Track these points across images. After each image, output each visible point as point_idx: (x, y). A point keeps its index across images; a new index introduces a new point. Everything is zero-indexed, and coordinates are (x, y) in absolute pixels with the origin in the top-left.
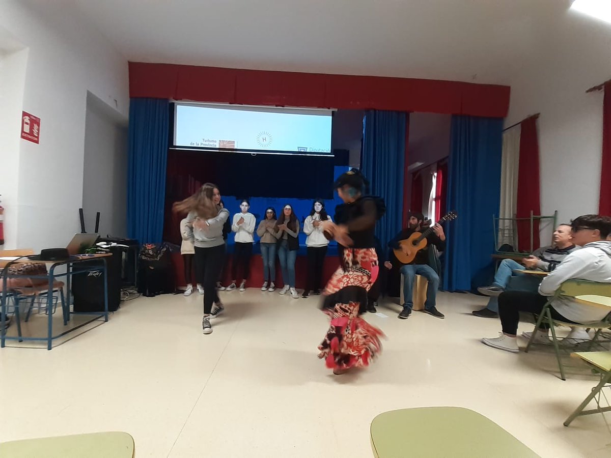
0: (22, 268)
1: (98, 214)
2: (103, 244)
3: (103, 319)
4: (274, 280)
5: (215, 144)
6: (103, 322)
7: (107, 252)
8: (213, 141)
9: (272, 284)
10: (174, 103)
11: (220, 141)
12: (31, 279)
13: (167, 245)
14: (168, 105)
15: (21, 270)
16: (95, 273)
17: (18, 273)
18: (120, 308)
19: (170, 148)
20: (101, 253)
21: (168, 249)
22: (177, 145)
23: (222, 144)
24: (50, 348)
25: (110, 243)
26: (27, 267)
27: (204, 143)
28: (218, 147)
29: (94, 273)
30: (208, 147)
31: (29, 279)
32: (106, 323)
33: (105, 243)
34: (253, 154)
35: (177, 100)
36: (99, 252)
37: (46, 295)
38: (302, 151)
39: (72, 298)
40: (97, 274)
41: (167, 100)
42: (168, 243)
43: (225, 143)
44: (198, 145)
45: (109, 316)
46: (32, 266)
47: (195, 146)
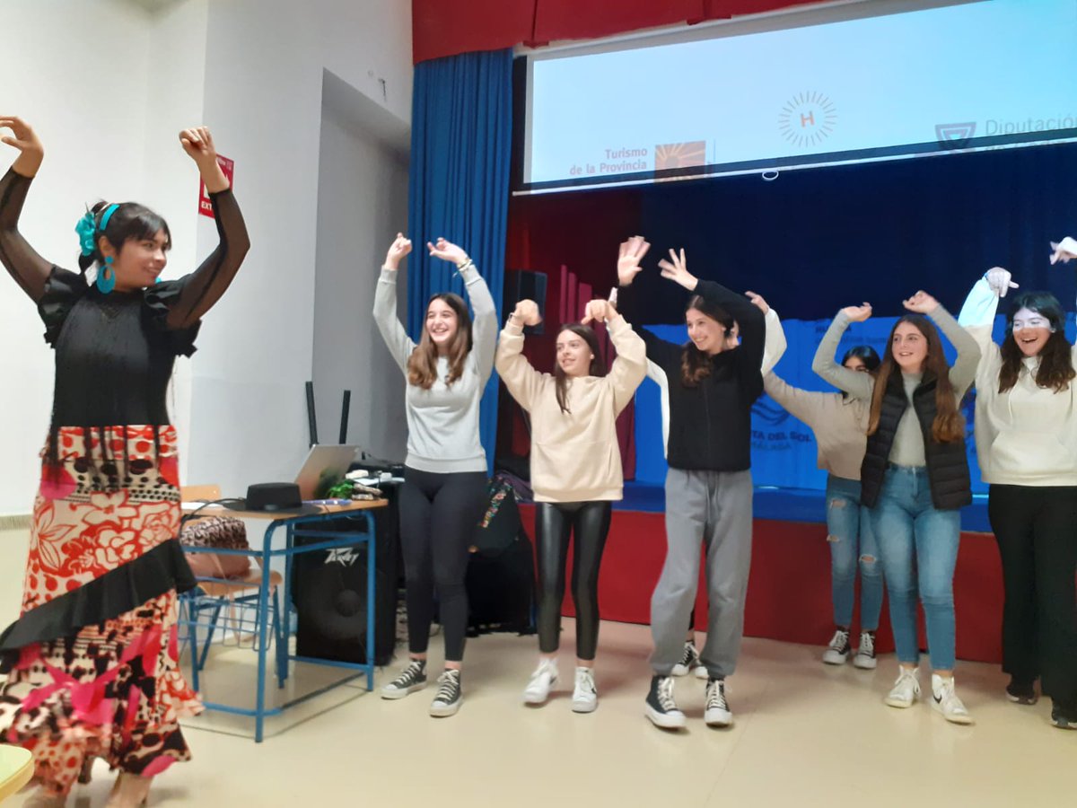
0: (202, 532)
1: (347, 395)
2: (360, 477)
3: (361, 683)
4: (875, 626)
5: (643, 159)
6: (361, 691)
7: (375, 496)
8: (636, 152)
9: (867, 641)
10: (524, 58)
11: (658, 147)
12: (220, 559)
13: (506, 484)
14: (510, 64)
15: (202, 537)
16: (344, 554)
17: (196, 543)
18: (395, 658)
19: (515, 194)
20: (362, 500)
21: (510, 495)
22: (533, 181)
23: (664, 159)
24: (259, 739)
25: (376, 474)
26: (212, 530)
27: (611, 162)
28: (651, 168)
29: (341, 555)
30: (622, 172)
31: (214, 557)
32: (370, 693)
33: (365, 473)
34: (768, 175)
35: (533, 45)
36: (360, 496)
37: (255, 602)
38: (955, 137)
39: (293, 618)
40: (347, 557)
41: (507, 51)
42: (510, 476)
43: (672, 154)
44: (593, 169)
45: (376, 676)
46: (222, 527)
47: (584, 175)
